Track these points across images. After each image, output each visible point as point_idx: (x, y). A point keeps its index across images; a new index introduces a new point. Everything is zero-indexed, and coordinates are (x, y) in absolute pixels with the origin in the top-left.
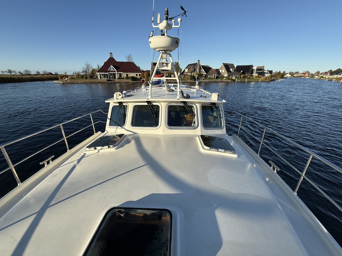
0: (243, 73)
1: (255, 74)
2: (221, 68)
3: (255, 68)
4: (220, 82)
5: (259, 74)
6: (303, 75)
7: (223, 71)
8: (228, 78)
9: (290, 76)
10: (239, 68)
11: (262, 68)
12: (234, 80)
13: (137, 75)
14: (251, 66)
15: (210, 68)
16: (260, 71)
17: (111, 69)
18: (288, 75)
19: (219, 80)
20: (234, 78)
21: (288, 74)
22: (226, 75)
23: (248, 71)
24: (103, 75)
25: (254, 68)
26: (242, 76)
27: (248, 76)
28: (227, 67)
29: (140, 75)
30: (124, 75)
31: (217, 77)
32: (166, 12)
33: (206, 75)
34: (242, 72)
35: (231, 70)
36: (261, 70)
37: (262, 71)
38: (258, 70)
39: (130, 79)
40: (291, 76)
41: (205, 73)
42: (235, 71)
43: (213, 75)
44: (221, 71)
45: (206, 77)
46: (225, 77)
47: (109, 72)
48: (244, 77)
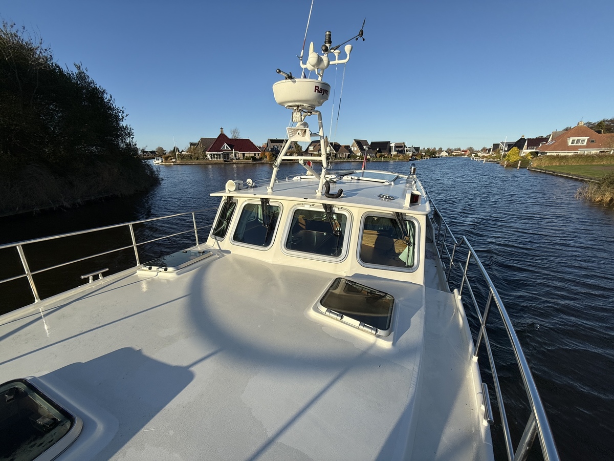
0: (379, 151)
1: (394, 153)
2: (353, 146)
3: (393, 145)
4: (353, 162)
5: (399, 152)
6: (463, 153)
7: (356, 149)
8: (362, 157)
9: (447, 154)
10: (374, 145)
11: (403, 145)
12: (369, 160)
13: (255, 154)
14: (388, 143)
15: (339, 146)
16: (400, 149)
17: (224, 147)
18: (444, 154)
19: (352, 159)
20: (368, 157)
21: (444, 152)
22: (359, 154)
23: (385, 149)
24: (217, 155)
25: (391, 145)
26: (378, 154)
27: (385, 154)
28: (360, 143)
29: (258, 154)
30: (240, 154)
31: (349, 155)
32: (327, 38)
33: (336, 154)
34: (378, 149)
35: (365, 147)
36: (401, 147)
37: (402, 149)
38: (396, 147)
39: (250, 159)
40: (449, 154)
41: (335, 152)
42: (369, 148)
43: (344, 154)
44: (352, 149)
45: (336, 156)
46: (358, 156)
47: (221, 151)
48: (381, 156)
